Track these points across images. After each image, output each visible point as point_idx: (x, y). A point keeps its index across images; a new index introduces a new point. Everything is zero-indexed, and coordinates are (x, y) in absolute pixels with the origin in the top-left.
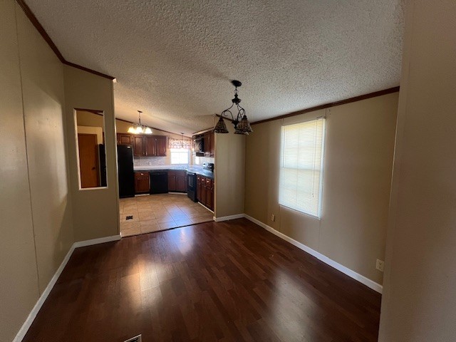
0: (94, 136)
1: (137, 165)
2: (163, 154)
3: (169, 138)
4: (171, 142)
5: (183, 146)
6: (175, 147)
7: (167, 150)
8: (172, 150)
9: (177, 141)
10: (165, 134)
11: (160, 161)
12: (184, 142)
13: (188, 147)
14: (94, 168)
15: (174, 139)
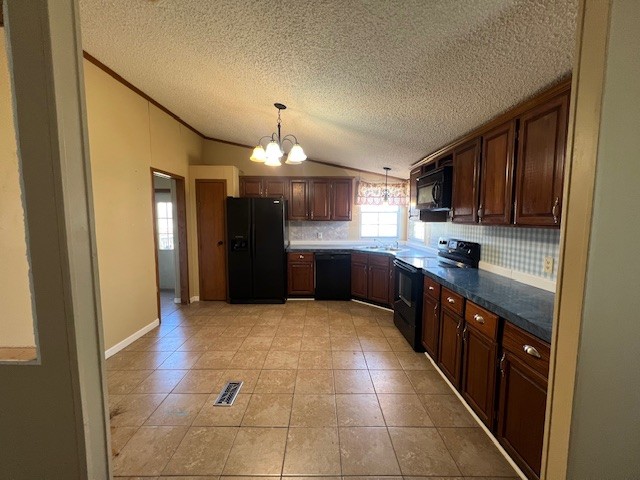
0: (222, 184)
1: (297, 238)
2: (344, 216)
3: (358, 183)
4: (363, 190)
5: (386, 199)
6: (370, 200)
7: (354, 208)
8: (363, 208)
9: (376, 189)
10: (350, 174)
11: (338, 229)
12: (391, 190)
13: (397, 200)
14: (220, 243)
15: (368, 185)
